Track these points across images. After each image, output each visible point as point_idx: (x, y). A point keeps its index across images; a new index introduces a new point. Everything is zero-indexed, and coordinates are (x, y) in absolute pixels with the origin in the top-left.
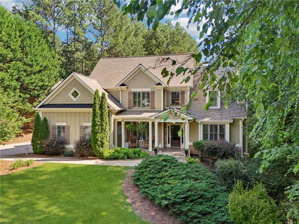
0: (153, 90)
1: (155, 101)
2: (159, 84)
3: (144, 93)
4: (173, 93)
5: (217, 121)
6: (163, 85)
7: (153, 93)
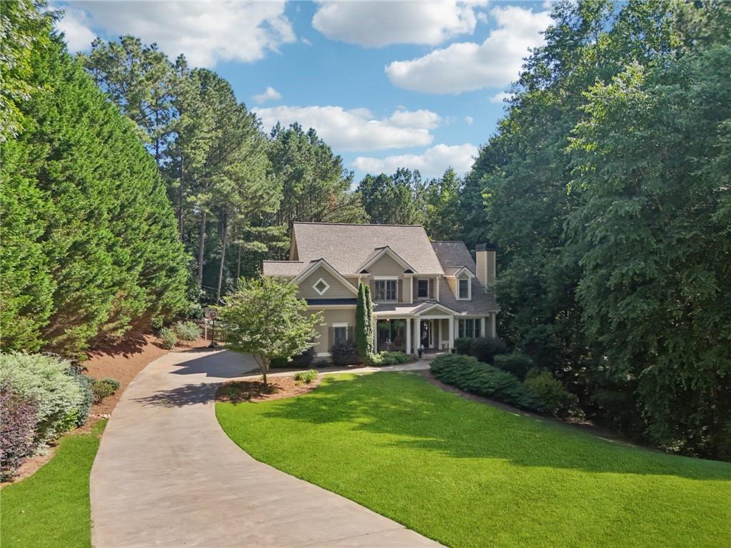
0: (400, 278)
1: (403, 292)
2: (409, 271)
3: (388, 282)
4: (420, 281)
5: (473, 316)
6: (415, 273)
7: (401, 281)
